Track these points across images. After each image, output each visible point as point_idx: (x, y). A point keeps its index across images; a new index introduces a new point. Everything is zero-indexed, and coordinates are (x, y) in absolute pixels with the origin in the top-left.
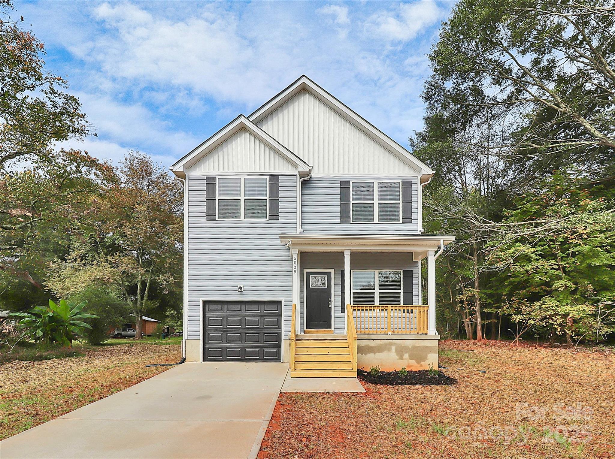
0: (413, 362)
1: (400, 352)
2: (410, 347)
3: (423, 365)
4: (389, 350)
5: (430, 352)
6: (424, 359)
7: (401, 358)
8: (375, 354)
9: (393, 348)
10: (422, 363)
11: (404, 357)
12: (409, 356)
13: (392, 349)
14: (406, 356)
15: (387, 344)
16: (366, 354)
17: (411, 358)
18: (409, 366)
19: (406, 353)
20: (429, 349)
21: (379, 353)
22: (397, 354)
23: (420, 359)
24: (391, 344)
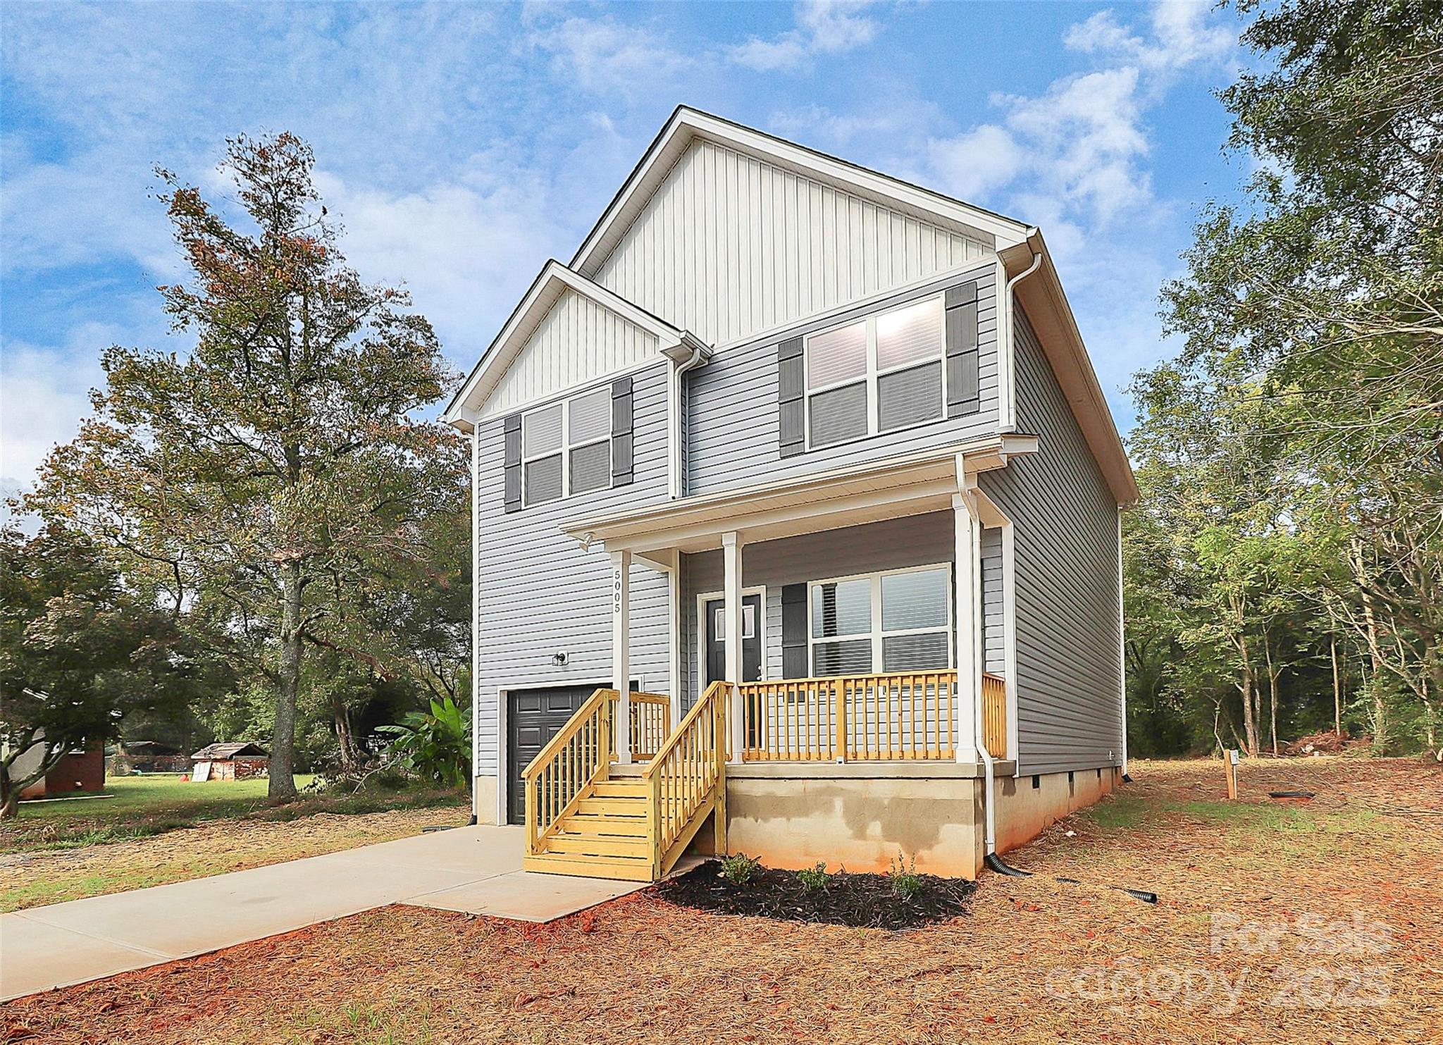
0: (895, 848)
1: (858, 816)
2: (886, 802)
3: (925, 859)
4: (828, 808)
5: (948, 819)
6: (930, 840)
7: (860, 833)
8: (789, 820)
9: (838, 803)
10: (924, 853)
11: (868, 832)
12: (884, 829)
13: (834, 807)
14: (875, 828)
15: (819, 792)
16: (765, 820)
17: (889, 834)
18: (882, 860)
19: (875, 818)
20: (941, 810)
21: (799, 816)
22: (848, 823)
23: (919, 839)
24: (833, 793)
